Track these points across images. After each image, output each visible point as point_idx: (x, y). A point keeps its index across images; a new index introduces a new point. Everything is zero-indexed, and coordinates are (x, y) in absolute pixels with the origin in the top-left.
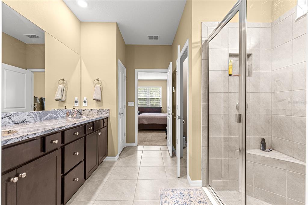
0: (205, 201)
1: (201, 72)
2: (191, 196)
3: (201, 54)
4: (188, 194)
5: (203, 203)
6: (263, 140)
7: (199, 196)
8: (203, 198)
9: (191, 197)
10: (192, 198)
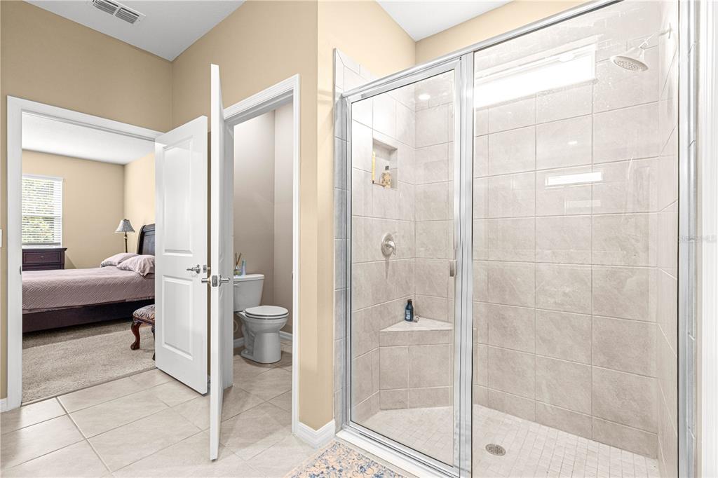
0: (368, 461)
1: (334, 165)
2: (339, 468)
3: (333, 124)
4: (328, 468)
5: (369, 466)
6: (410, 302)
7: (350, 457)
8: (360, 457)
9: (340, 471)
10: (344, 472)
